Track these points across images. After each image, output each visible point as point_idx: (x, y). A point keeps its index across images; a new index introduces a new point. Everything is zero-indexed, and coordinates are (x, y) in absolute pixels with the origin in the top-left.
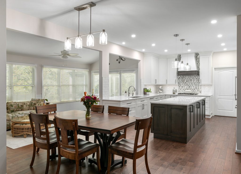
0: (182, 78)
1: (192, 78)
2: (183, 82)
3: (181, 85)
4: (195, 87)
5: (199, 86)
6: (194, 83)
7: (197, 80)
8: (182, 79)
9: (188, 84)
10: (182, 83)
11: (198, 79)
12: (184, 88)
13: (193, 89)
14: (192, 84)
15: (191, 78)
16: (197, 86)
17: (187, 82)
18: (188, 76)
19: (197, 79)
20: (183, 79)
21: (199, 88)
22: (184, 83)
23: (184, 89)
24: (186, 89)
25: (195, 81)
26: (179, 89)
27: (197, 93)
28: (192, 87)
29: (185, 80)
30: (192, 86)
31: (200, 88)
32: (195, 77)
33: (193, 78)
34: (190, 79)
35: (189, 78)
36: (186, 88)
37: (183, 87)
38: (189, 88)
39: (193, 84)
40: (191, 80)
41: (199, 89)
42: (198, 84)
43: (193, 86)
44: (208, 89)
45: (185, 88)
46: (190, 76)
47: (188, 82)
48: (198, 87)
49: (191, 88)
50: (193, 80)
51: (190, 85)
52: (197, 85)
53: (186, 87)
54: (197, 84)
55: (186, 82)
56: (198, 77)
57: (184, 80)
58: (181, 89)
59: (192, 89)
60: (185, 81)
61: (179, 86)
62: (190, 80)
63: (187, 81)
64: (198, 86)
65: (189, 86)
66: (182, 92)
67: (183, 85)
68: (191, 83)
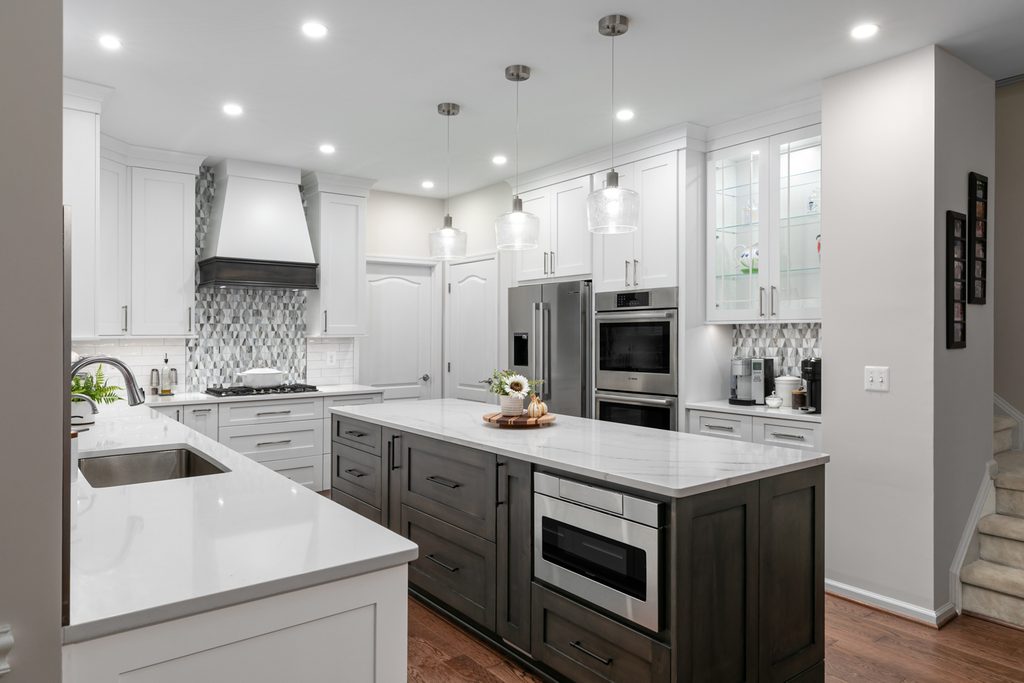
0: (205, 299)
1: (261, 304)
2: (212, 321)
3: (202, 341)
4: (275, 351)
5: (296, 343)
6: (273, 329)
7: (287, 312)
8: (205, 303)
9: (243, 335)
10: (207, 328)
11: (291, 308)
12: (216, 357)
13: (269, 362)
14: (263, 336)
15: (257, 300)
16: (285, 347)
17: (238, 326)
18: (242, 292)
19: (286, 306)
20: (216, 307)
21: (295, 355)
22: (218, 329)
23: (221, 365)
24: (231, 363)
25: (278, 320)
26: (191, 365)
27: (287, 378)
28: (265, 349)
29: (227, 312)
30: (261, 343)
31: (300, 354)
32: (276, 298)
33: (269, 304)
34: (254, 307)
35: (248, 299)
36: (233, 357)
37: (215, 351)
38: (246, 356)
39: (267, 336)
40: (258, 313)
41: (296, 361)
42: (291, 336)
43: (269, 347)
44: (334, 359)
45: (227, 357)
46: (251, 292)
47: (241, 319)
48: (290, 350)
49: (258, 358)
50: (265, 313)
51: (250, 342)
52: (287, 340)
53: (227, 352)
54: (287, 335)
55: (229, 326)
56: (291, 298)
57: (219, 312)
58: (201, 366)
59: (260, 362)
60: (227, 320)
61: (191, 344)
62: (251, 311)
63: (235, 319)
64: (293, 343)
65: (244, 347)
66: (205, 379)
67: (211, 343)
68: (257, 329)
